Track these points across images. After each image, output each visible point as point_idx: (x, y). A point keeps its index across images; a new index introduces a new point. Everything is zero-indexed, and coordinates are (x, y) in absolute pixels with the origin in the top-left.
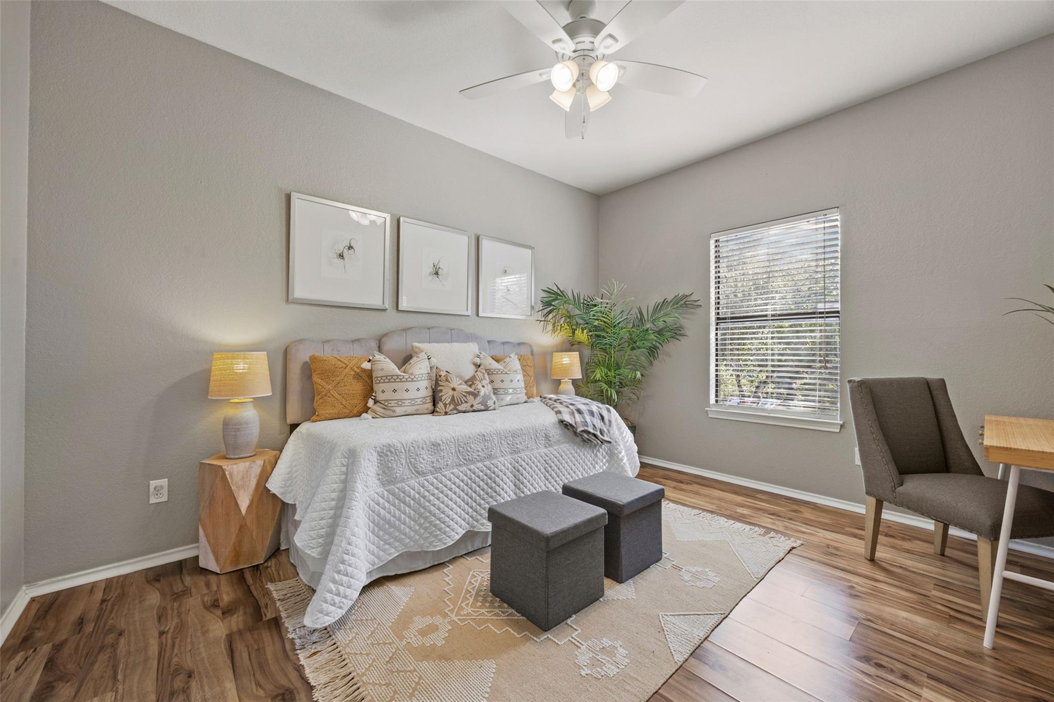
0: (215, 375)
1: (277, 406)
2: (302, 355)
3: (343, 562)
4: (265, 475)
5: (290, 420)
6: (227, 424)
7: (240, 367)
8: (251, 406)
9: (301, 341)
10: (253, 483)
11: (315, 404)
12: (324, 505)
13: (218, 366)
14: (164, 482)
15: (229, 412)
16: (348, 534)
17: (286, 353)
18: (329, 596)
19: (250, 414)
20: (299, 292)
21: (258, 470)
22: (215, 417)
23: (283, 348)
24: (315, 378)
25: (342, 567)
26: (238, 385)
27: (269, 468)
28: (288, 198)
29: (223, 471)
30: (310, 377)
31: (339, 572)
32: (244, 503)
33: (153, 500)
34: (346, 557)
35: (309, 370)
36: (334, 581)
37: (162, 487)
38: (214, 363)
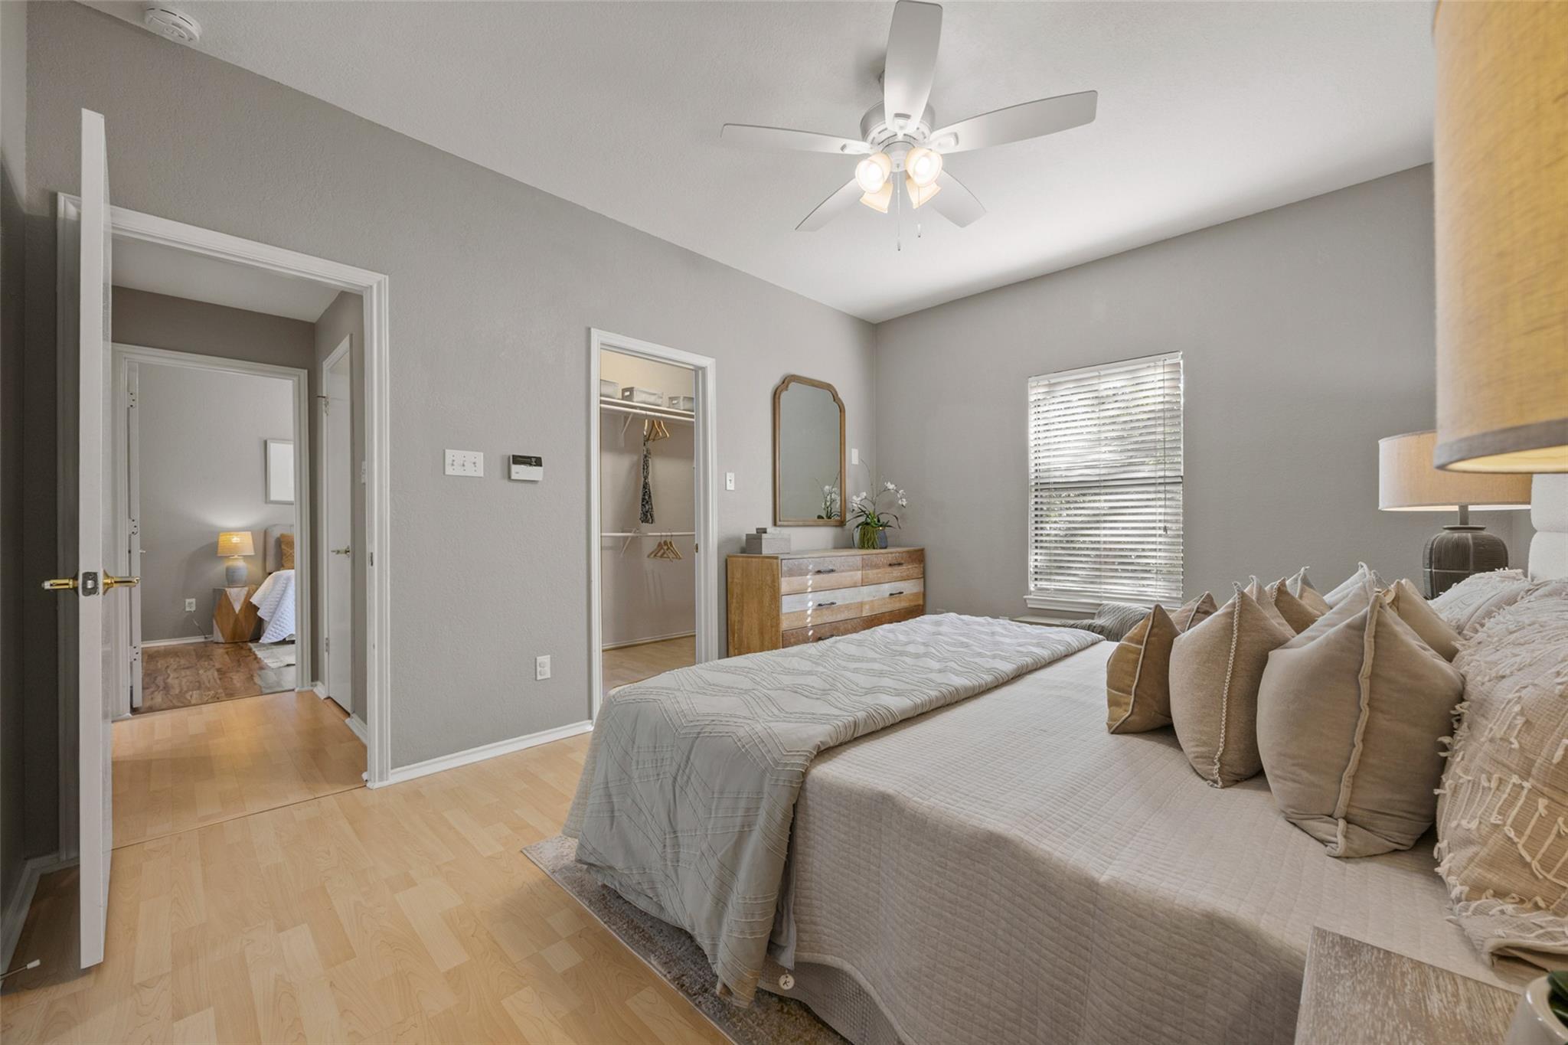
0: (221, 543)
1: (260, 562)
2: (276, 533)
3: (279, 621)
4: (249, 595)
5: (268, 571)
6: (228, 569)
7: (235, 539)
8: (242, 561)
9: (275, 525)
10: (242, 599)
11: (283, 562)
12: (273, 599)
13: (223, 539)
14: (194, 600)
15: (230, 563)
16: (282, 610)
17: (265, 533)
18: (271, 633)
19: (240, 564)
20: (273, 497)
21: (246, 593)
22: (220, 568)
23: (263, 531)
24: (283, 547)
25: (278, 623)
26: (235, 549)
27: (252, 592)
28: (265, 443)
29: (226, 592)
30: (280, 546)
31: (276, 624)
32: (237, 608)
33: (187, 609)
34: (281, 619)
35: (279, 542)
36: (274, 627)
37: (192, 603)
38: (220, 538)
